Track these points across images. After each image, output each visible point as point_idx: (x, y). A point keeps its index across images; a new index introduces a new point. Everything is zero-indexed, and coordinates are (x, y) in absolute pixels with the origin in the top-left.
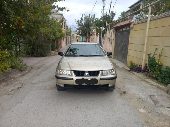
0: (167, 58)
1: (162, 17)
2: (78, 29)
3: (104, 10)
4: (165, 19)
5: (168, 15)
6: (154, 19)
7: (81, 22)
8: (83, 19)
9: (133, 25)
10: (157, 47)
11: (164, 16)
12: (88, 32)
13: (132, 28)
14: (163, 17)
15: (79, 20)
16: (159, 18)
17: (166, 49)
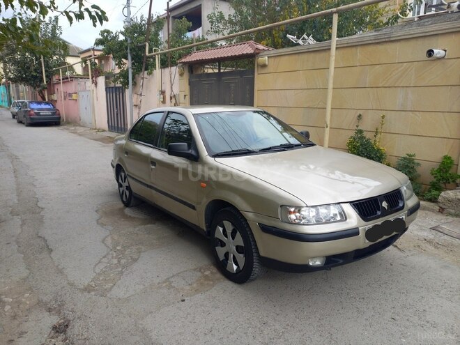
0: (394, 136)
1: (370, 42)
3: (131, 9)
4: (380, 47)
5: (390, 37)
6: (345, 45)
9: (267, 58)
10: (361, 112)
11: (377, 41)
13: (264, 66)
14: (374, 42)
16: (360, 43)
17: (389, 115)
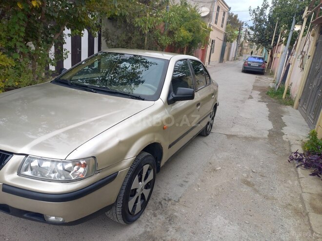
2: (251, 28)
7: (262, 11)
8: (268, 6)
12: (275, 37)
15: (258, 8)
